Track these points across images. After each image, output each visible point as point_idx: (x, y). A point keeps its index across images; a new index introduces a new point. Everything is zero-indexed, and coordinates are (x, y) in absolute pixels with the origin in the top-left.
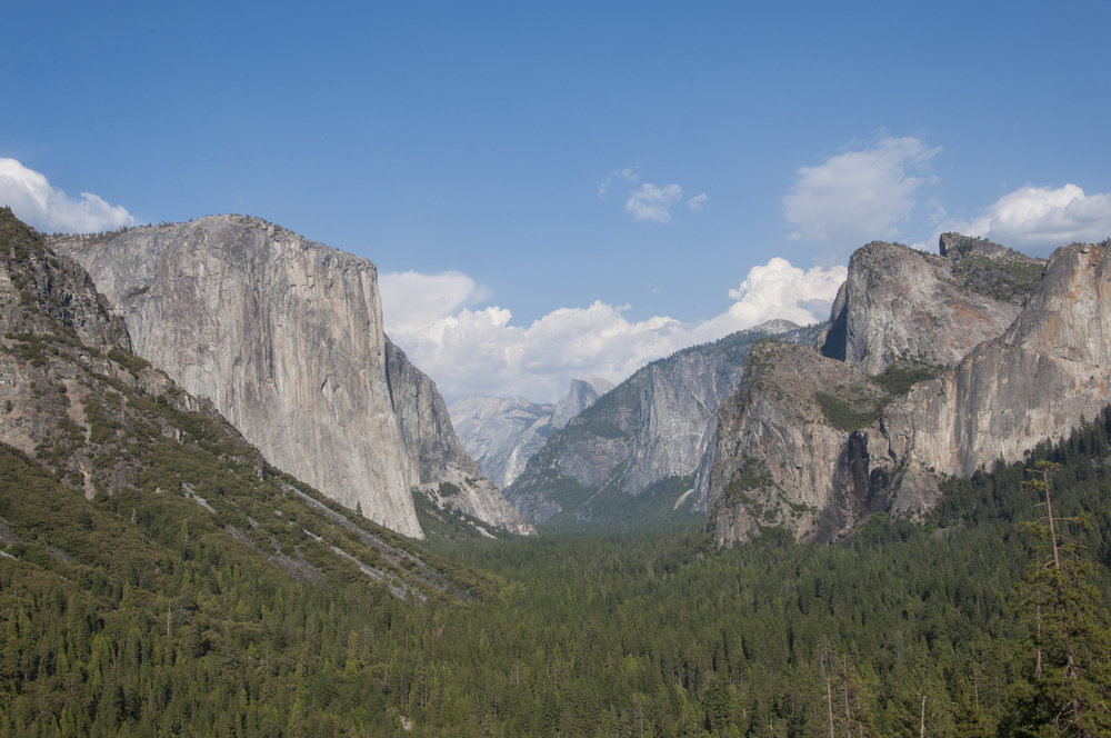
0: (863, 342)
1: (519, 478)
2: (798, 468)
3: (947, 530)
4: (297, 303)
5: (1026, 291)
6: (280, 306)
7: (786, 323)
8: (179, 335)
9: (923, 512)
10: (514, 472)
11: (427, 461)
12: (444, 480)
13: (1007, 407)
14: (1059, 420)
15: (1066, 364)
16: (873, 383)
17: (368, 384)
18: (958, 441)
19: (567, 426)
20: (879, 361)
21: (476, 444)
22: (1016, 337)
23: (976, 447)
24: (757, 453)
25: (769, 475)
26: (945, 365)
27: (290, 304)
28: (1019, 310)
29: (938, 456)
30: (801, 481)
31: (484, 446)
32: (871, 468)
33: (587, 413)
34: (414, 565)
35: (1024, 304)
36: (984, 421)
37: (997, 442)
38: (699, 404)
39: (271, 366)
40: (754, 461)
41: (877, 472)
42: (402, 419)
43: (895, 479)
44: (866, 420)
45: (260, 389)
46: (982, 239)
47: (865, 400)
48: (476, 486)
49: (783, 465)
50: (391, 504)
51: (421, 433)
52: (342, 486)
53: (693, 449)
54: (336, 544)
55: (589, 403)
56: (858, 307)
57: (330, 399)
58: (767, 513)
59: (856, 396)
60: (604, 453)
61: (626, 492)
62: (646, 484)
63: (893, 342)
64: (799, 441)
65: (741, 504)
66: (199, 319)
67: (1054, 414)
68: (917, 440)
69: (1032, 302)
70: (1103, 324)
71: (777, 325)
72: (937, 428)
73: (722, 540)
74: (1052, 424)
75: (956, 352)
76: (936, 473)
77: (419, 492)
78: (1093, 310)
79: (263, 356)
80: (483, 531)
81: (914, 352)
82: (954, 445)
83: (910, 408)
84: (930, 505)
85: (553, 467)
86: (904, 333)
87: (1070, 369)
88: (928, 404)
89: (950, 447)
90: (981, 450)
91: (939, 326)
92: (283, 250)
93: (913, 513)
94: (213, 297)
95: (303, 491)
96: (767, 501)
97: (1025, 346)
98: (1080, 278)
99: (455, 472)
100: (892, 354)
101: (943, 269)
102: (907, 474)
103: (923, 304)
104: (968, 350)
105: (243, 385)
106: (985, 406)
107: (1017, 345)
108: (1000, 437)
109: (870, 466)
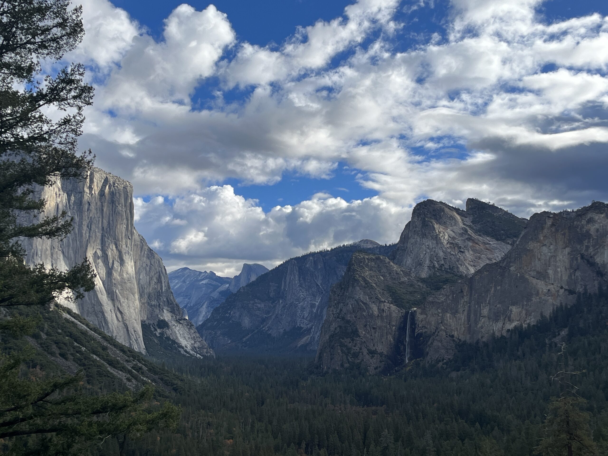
0: (417, 257)
1: (206, 320)
2: (374, 328)
3: (459, 373)
5: (515, 236)
7: (372, 242)
9: (445, 361)
10: (204, 317)
11: (152, 306)
12: (162, 318)
13: (499, 303)
14: (528, 314)
15: (534, 281)
16: (422, 282)
18: (469, 320)
19: (239, 291)
20: (426, 269)
21: (182, 298)
22: (507, 263)
23: (479, 325)
24: (350, 317)
25: (357, 331)
26: (464, 275)
28: (509, 247)
29: (457, 329)
30: (375, 336)
31: (187, 300)
33: (251, 285)
34: (141, 368)
35: (512, 245)
36: (485, 310)
37: (491, 323)
38: (317, 285)
40: (348, 322)
41: (420, 335)
42: (139, 279)
43: (431, 341)
44: (416, 303)
46: (491, 203)
47: (416, 291)
48: (180, 323)
49: (365, 326)
50: (128, 330)
51: (151, 289)
52: (97, 317)
53: (312, 312)
54: (94, 353)
55: (253, 278)
56: (416, 237)
58: (354, 353)
59: (411, 289)
60: (259, 309)
61: (270, 334)
62: (282, 331)
63: (435, 259)
64: (376, 313)
65: (339, 347)
67: (526, 310)
68: (445, 319)
69: (517, 243)
70: (558, 259)
71: (367, 243)
72: (457, 312)
73: (326, 368)
74: (524, 315)
75: (470, 268)
76: (455, 339)
77: (146, 324)
78: (552, 251)
80: (182, 352)
81: (447, 266)
82: (466, 323)
83: (442, 299)
84: (449, 357)
85: (228, 315)
86: (441, 254)
87: (537, 284)
88: (453, 297)
89: (464, 324)
90: (482, 327)
91: (462, 252)
93: (440, 361)
95: (74, 318)
96: (355, 347)
97: (512, 269)
98: (545, 231)
99: (169, 315)
100: (434, 267)
101: (467, 219)
102: (437, 337)
103: (454, 238)
104: (478, 268)
106: (486, 301)
107: (507, 267)
108: (493, 321)
109: (416, 331)
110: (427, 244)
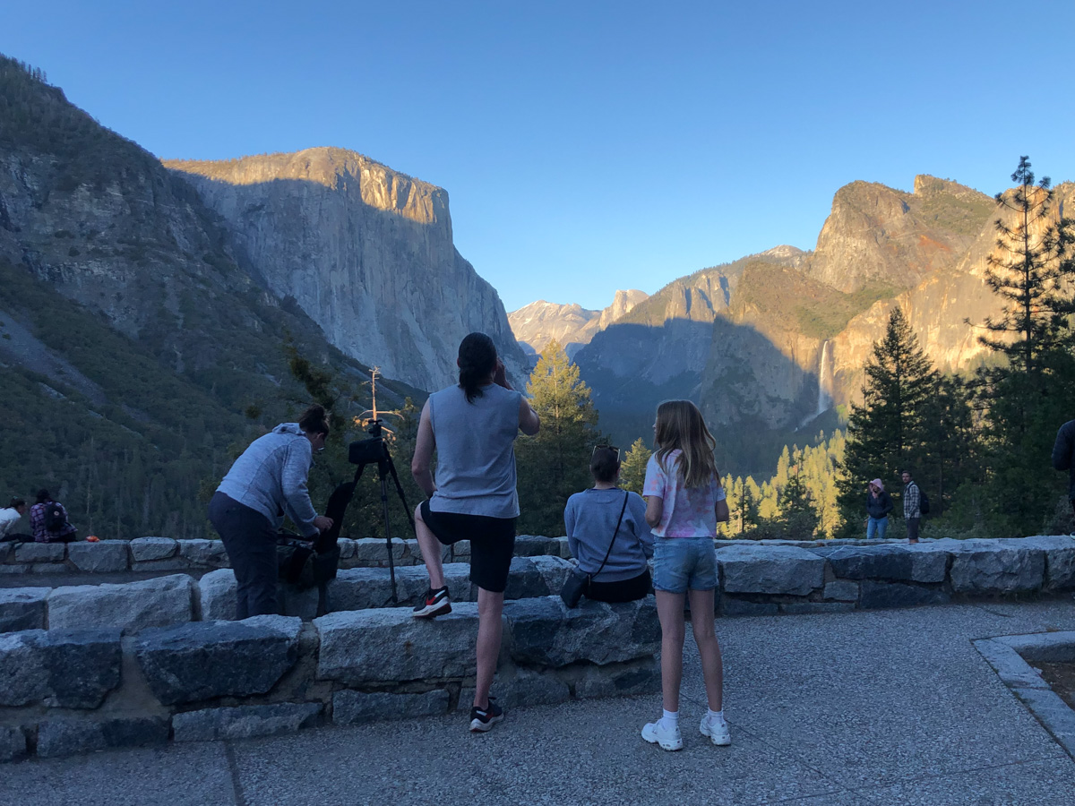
2: (776, 367)
4: (382, 223)
6: (369, 223)
7: (792, 248)
8: (287, 246)
13: (954, 322)
16: (845, 299)
17: (440, 289)
19: (609, 328)
20: (852, 282)
22: (966, 264)
24: (742, 354)
25: (751, 372)
26: (907, 286)
27: (377, 222)
30: (777, 378)
32: (836, 368)
36: (933, 334)
37: (942, 350)
39: (361, 272)
40: (739, 361)
41: (841, 373)
44: (835, 330)
45: (352, 290)
47: (838, 313)
49: (764, 365)
57: (409, 301)
58: (748, 402)
59: (829, 311)
61: (652, 383)
62: (667, 377)
63: (866, 266)
65: (726, 395)
66: (303, 233)
69: (982, 235)
71: (784, 250)
79: (355, 262)
81: (882, 275)
83: (871, 321)
86: (875, 259)
91: (906, 254)
92: (372, 178)
94: (314, 215)
96: (749, 393)
97: (974, 272)
100: (864, 276)
101: (915, 206)
103: (894, 235)
105: (339, 287)
106: (935, 321)
107: (966, 272)
108: (946, 348)
109: (835, 367)
110: (854, 245)
